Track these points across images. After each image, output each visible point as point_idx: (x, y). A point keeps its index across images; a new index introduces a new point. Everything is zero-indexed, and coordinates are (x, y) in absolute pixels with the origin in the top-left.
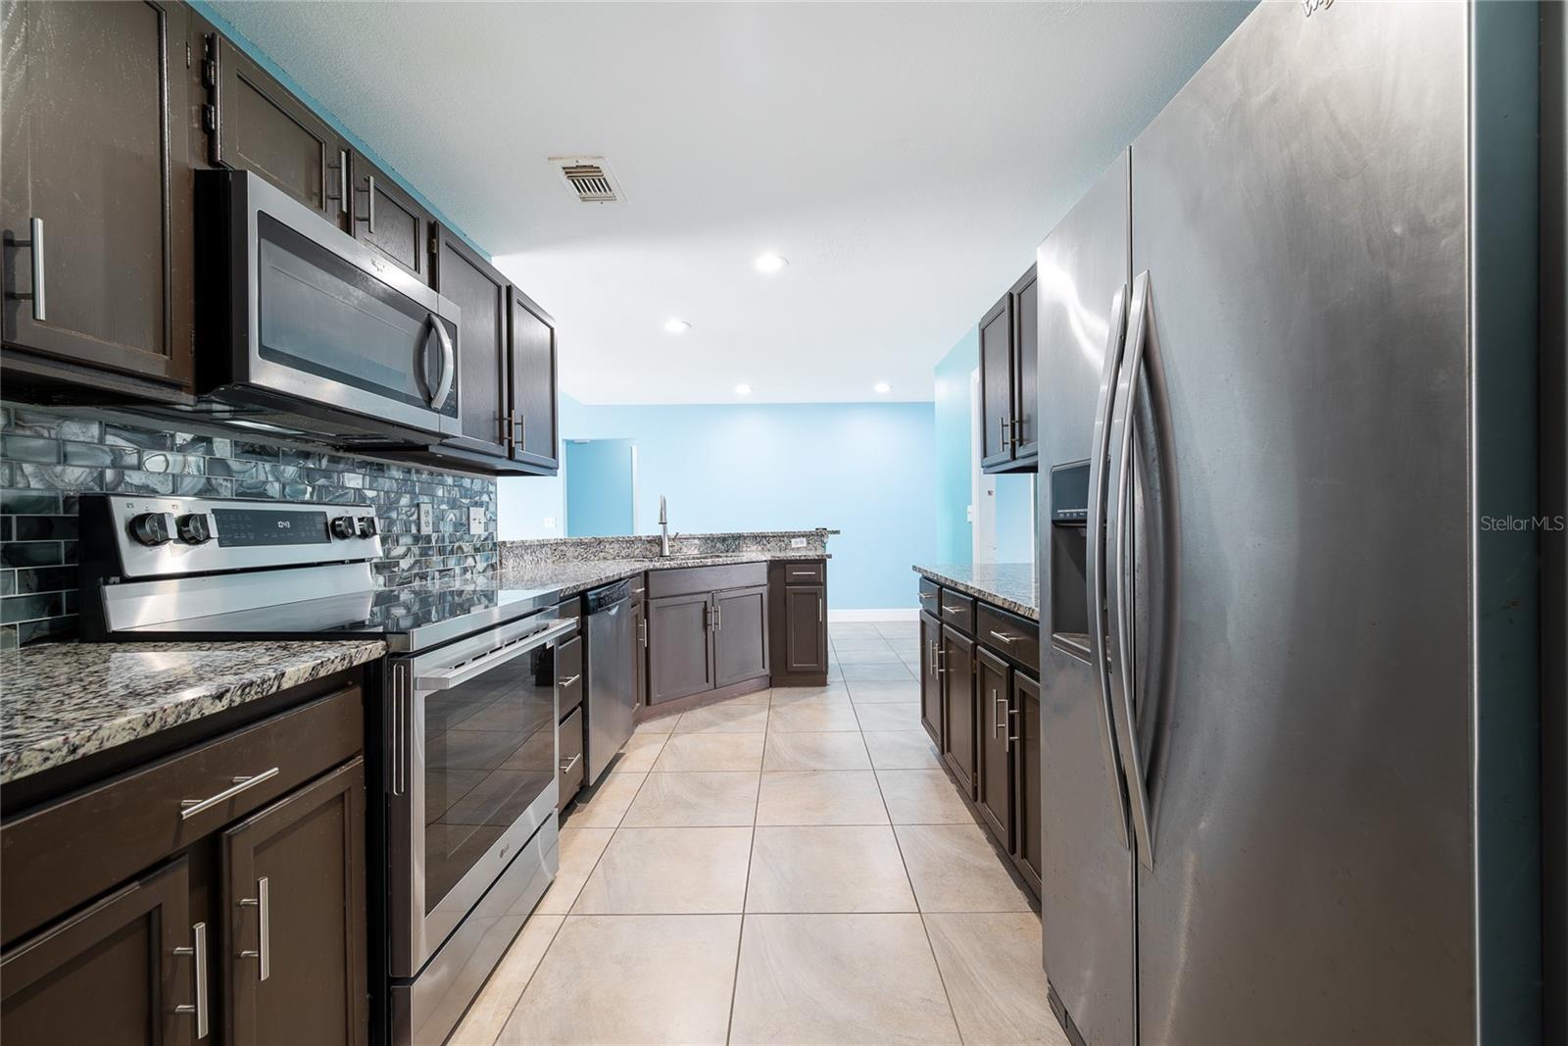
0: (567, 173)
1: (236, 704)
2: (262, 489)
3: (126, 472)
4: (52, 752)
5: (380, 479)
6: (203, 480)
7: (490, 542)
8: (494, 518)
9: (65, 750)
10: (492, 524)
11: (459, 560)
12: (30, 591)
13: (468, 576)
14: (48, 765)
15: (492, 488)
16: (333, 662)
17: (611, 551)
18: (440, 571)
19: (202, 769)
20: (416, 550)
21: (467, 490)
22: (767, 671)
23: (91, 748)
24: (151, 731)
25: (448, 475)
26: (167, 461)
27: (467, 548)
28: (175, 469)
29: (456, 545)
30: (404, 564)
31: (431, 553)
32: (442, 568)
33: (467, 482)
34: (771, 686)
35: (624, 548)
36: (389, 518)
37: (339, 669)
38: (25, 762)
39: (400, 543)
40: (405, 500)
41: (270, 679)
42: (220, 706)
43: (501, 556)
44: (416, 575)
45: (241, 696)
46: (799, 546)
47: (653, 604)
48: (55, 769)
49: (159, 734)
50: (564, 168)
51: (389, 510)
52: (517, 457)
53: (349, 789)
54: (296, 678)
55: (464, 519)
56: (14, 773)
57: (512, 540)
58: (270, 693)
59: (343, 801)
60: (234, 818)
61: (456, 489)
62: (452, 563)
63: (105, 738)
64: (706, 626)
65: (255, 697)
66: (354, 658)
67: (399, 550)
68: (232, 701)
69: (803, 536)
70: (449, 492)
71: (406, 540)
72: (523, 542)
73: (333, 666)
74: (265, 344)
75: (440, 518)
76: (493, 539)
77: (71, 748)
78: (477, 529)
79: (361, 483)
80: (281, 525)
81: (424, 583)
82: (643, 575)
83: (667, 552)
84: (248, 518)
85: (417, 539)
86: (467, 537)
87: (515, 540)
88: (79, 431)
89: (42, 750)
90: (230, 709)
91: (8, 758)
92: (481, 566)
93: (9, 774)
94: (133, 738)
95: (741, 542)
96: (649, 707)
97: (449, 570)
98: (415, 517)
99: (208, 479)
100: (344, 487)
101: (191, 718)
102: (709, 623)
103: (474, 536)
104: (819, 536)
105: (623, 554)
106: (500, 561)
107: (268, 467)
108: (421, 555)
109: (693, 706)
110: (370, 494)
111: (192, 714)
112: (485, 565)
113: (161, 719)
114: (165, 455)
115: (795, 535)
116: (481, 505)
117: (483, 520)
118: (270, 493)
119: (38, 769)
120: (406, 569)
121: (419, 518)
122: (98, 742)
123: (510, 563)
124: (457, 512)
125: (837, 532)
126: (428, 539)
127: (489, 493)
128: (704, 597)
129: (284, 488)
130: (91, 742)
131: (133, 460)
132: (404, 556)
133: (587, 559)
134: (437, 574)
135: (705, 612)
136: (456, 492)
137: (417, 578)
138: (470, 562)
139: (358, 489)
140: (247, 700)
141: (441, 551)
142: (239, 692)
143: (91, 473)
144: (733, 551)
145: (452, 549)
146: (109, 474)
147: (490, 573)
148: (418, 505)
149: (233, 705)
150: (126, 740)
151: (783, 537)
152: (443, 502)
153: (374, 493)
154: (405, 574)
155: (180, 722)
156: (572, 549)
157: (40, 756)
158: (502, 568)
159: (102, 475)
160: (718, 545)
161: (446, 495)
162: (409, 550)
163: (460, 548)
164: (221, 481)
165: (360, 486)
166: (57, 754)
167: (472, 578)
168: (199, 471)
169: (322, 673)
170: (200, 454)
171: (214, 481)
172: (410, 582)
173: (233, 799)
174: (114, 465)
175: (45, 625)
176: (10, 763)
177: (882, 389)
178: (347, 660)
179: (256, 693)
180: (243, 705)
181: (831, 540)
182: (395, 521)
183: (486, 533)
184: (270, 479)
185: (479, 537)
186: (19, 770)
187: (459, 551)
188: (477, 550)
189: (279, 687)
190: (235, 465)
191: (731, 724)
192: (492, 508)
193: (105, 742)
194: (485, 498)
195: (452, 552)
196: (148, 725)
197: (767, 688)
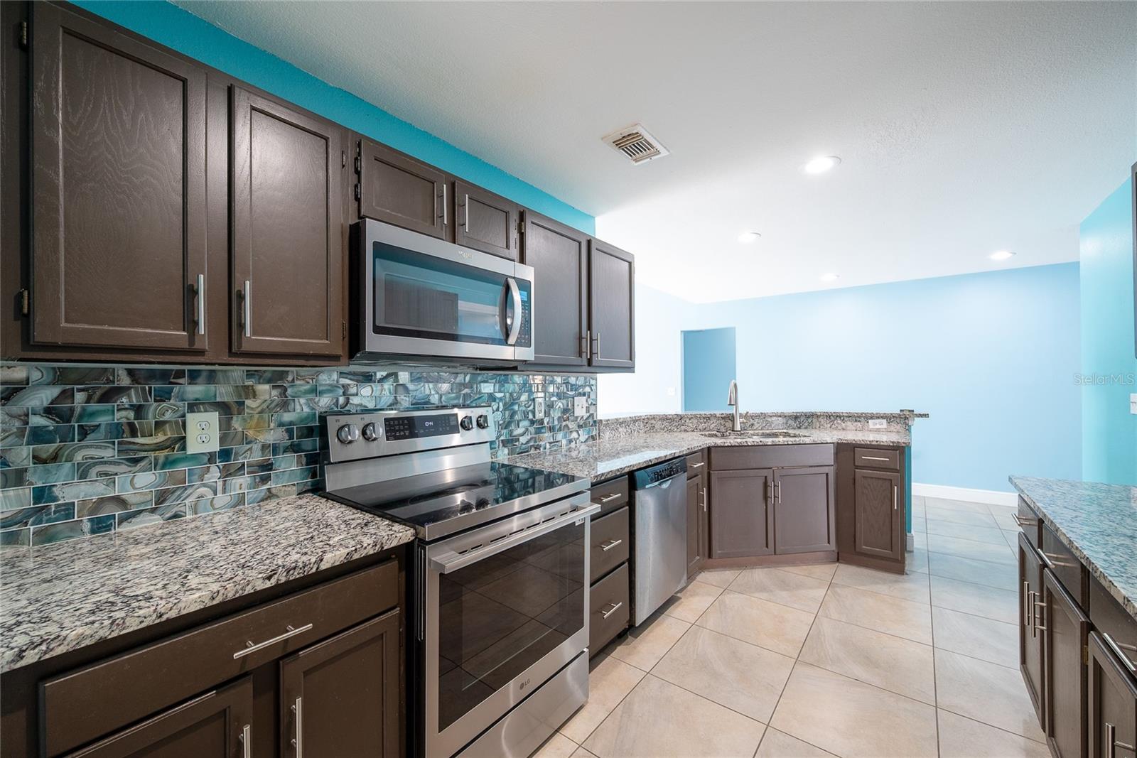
0: (617, 145)
1: (282, 582)
2: (427, 400)
3: (351, 397)
4: (145, 618)
5: (506, 385)
6: (393, 398)
7: (591, 420)
8: (594, 403)
9: (154, 616)
10: (592, 408)
11: (565, 435)
12: (302, 466)
13: (573, 445)
14: (143, 625)
15: (592, 382)
16: (366, 548)
17: (691, 425)
18: (550, 443)
19: (263, 621)
20: (532, 429)
21: (572, 385)
22: (833, 546)
23: (173, 614)
24: (215, 602)
25: (557, 376)
26: (372, 389)
27: (572, 425)
28: (377, 393)
29: (564, 423)
30: (523, 440)
31: (543, 431)
32: (552, 440)
33: (572, 380)
34: (838, 560)
35: (701, 423)
36: (512, 409)
37: (371, 552)
38: (128, 624)
39: (520, 425)
40: (524, 397)
41: (310, 564)
42: (268, 584)
43: (599, 430)
44: (531, 446)
45: (286, 576)
46: (878, 426)
47: (714, 474)
48: (148, 627)
49: (222, 604)
50: (614, 142)
51: (513, 404)
52: (594, 364)
53: (386, 632)
54: (332, 562)
55: (570, 405)
56: (120, 631)
57: (607, 418)
58: (310, 573)
59: (382, 638)
60: (287, 652)
61: (564, 385)
62: (560, 436)
63: (183, 608)
64: (766, 498)
65: (298, 576)
66: (384, 544)
67: (520, 431)
68: (278, 580)
69: (882, 418)
70: (558, 388)
71: (526, 423)
72: (617, 420)
73: (366, 551)
74: (377, 325)
75: (550, 406)
76: (593, 418)
77: (159, 615)
78: (580, 411)
79: (492, 388)
80: (427, 424)
81: (538, 451)
82: (706, 451)
83: (738, 427)
84: (406, 422)
85: (532, 422)
86: (571, 418)
87: (610, 418)
88: (326, 378)
89: (139, 617)
90: (277, 585)
91: (117, 622)
92: (582, 438)
93: (117, 631)
94: (202, 607)
95: (814, 420)
96: (710, 560)
97: (557, 442)
98: (531, 407)
99: (395, 397)
100: (480, 393)
101: (246, 593)
102: (769, 495)
103: (577, 417)
104: (903, 419)
105: (701, 427)
106: (599, 433)
107: (431, 385)
108: (536, 433)
109: (752, 565)
110: (499, 395)
111: (247, 590)
112: (587, 437)
113: (223, 594)
114: (371, 386)
115: (872, 417)
116: (584, 395)
117: (585, 405)
118: (432, 401)
119: (136, 628)
120: (524, 443)
121: (534, 409)
122: (177, 611)
123: (607, 435)
124: (564, 401)
125: (926, 416)
126: (541, 422)
127: (590, 386)
128: (765, 472)
129: (441, 398)
130: (172, 611)
131: (353, 390)
132: (523, 435)
133: (671, 431)
134: (548, 445)
135: (766, 485)
136: (563, 388)
137: (533, 448)
138: (574, 435)
139: (490, 394)
140: (291, 579)
141: (551, 429)
142: (285, 573)
143: (332, 400)
144: (806, 428)
145: (560, 428)
146: (342, 400)
147: (590, 442)
148: (534, 399)
149: (279, 582)
150: (198, 608)
151: (859, 417)
152: (553, 395)
153: (501, 395)
154: (524, 446)
155: (237, 595)
156: (660, 422)
157: (138, 620)
158: (600, 439)
159: (337, 401)
160: (790, 422)
161: (556, 390)
162: (527, 429)
163: (567, 426)
164: (402, 397)
165: (492, 391)
166: (149, 619)
167: (576, 447)
168: (390, 393)
169: (356, 556)
170: (391, 383)
171: (398, 398)
172: (527, 451)
173: (286, 641)
174: (344, 394)
175: (309, 484)
176: (118, 625)
177: (1001, 257)
178: (378, 546)
179: (298, 574)
180: (287, 582)
181: (916, 424)
182: (517, 411)
183: (588, 414)
184: (433, 392)
185: (582, 417)
186: (124, 629)
187: (566, 428)
188: (580, 426)
189: (318, 568)
190: (411, 387)
191: (784, 594)
192: (592, 396)
193: (182, 611)
194: (587, 389)
195: (560, 429)
196: (214, 598)
197: (834, 562)
